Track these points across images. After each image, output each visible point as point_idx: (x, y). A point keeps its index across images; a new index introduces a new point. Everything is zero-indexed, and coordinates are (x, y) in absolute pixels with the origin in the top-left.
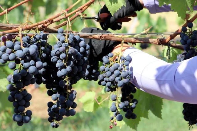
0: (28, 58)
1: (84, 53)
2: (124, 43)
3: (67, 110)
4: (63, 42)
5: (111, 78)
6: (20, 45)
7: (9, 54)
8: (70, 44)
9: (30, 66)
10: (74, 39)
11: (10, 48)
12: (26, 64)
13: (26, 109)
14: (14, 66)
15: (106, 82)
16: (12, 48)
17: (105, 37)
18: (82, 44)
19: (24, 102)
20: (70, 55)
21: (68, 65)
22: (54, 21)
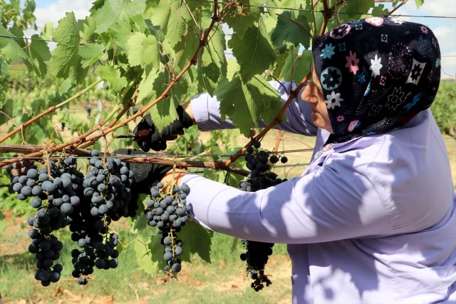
0: (60, 191)
1: (126, 183)
2: (177, 167)
3: (106, 260)
4: (101, 168)
5: (164, 216)
6: (47, 173)
7: (32, 187)
8: (110, 171)
9: (63, 203)
10: (114, 163)
11: (32, 178)
12: (57, 201)
13: (55, 263)
14: (39, 203)
15: (157, 221)
16: (36, 177)
17: (150, 160)
18: (124, 169)
19: (52, 253)
20: (110, 186)
21: (108, 199)
22: (87, 139)
